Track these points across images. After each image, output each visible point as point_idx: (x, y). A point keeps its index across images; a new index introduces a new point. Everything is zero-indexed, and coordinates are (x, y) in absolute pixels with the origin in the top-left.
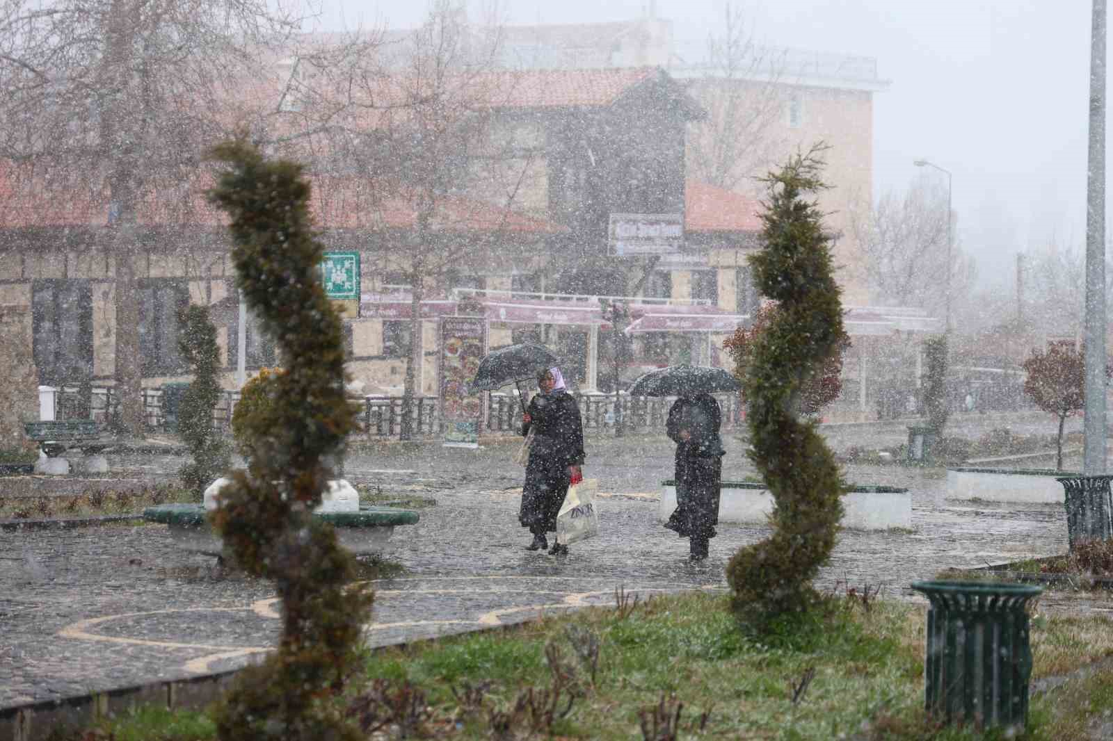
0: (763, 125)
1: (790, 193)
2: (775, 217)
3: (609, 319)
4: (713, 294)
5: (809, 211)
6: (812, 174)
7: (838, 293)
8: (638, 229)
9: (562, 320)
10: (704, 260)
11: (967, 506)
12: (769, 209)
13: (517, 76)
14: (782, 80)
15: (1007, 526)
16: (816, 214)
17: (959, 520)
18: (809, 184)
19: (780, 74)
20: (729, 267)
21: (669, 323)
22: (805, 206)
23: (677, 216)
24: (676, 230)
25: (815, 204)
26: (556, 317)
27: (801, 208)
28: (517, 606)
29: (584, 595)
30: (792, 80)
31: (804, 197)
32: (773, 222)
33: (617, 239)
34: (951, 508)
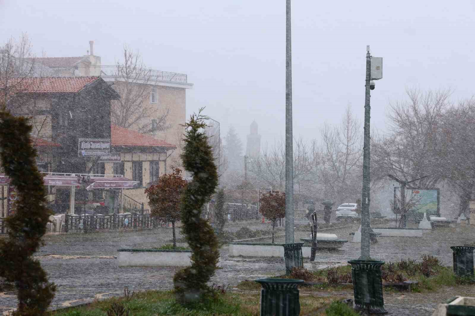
0: (142, 102)
1: (195, 130)
2: (189, 140)
3: (81, 184)
4: (122, 173)
5: (203, 136)
6: (202, 122)
7: (216, 169)
8: (91, 145)
9: (59, 184)
10: (119, 158)
11: (237, 258)
12: (187, 137)
13: (42, 78)
14: (149, 83)
15: (257, 266)
16: (206, 138)
17: (238, 263)
18: (202, 126)
19: (148, 80)
20: (129, 161)
21: (106, 185)
22: (201, 134)
23: (108, 140)
24: (107, 145)
25: (204, 134)
26: (57, 182)
27: (199, 135)
28: (76, 299)
29: (102, 294)
30: (153, 83)
31: (200, 130)
32: (189, 142)
33: (82, 149)
34: (233, 259)
